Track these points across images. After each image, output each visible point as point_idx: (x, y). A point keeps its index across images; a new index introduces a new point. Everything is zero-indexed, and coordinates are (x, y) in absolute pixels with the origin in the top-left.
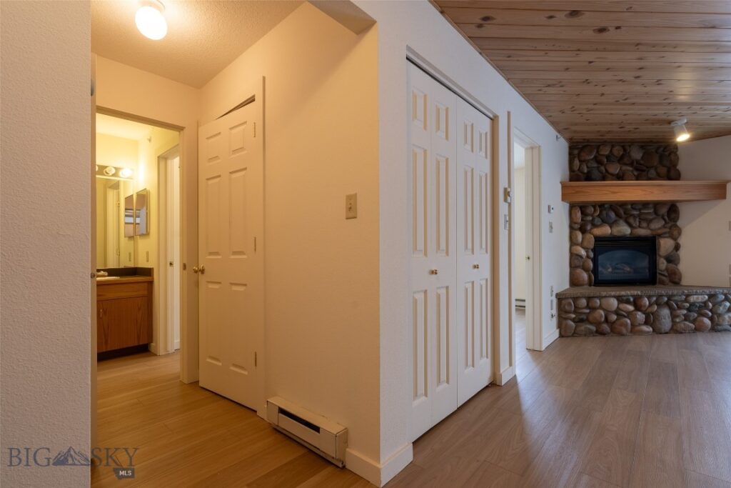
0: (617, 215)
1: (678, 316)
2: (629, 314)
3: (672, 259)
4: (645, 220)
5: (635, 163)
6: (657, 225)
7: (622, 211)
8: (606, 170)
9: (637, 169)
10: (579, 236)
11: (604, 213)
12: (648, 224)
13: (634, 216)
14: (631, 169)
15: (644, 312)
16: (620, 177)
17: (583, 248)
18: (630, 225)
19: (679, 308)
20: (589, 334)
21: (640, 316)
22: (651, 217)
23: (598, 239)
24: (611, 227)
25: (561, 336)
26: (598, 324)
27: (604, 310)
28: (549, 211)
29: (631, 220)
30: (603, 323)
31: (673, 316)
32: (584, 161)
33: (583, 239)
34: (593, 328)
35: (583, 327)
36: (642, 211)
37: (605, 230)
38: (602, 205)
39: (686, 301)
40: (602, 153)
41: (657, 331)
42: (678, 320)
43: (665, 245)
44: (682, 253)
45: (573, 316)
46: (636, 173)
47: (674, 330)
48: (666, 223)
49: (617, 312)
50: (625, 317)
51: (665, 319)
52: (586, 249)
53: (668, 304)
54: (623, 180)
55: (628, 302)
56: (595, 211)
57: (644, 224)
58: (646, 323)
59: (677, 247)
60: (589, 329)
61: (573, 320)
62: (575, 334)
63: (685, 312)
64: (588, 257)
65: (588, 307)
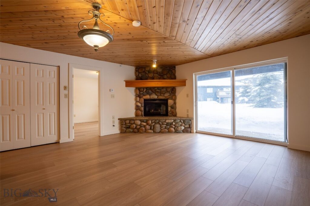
0: (152, 91)
1: (162, 127)
2: (145, 126)
3: (174, 107)
4: (162, 93)
5: (158, 73)
6: (167, 95)
7: (153, 90)
8: (148, 76)
9: (160, 75)
10: (138, 99)
11: (147, 91)
12: (164, 95)
13: (158, 92)
14: (157, 75)
15: (149, 125)
16: (153, 78)
17: (140, 103)
18: (156, 95)
19: (163, 124)
20: (130, 132)
21: (148, 127)
22: (164, 92)
23: (145, 100)
24: (150, 96)
25: (121, 133)
26: (133, 129)
27: (136, 124)
28: (110, 91)
29: (157, 93)
30: (135, 129)
31: (161, 127)
32: (140, 73)
33: (139, 100)
34: (132, 130)
35: (128, 130)
36: (162, 90)
37: (148, 97)
38: (147, 88)
39: (165, 122)
40: (146, 70)
41: (155, 132)
42: (162, 128)
43: (170, 102)
44: (178, 105)
45: (124, 126)
46: (159, 77)
47: (161, 132)
48: (170, 94)
49: (140, 125)
50: (143, 127)
51: (157, 128)
52: (141, 104)
53: (158, 123)
54: (154, 79)
55: (143, 122)
56: (144, 90)
57: (162, 95)
58: (151, 129)
59: (175, 103)
60: (130, 131)
61: (124, 127)
62: (125, 132)
63: (165, 126)
64: (141, 106)
65: (129, 123)
